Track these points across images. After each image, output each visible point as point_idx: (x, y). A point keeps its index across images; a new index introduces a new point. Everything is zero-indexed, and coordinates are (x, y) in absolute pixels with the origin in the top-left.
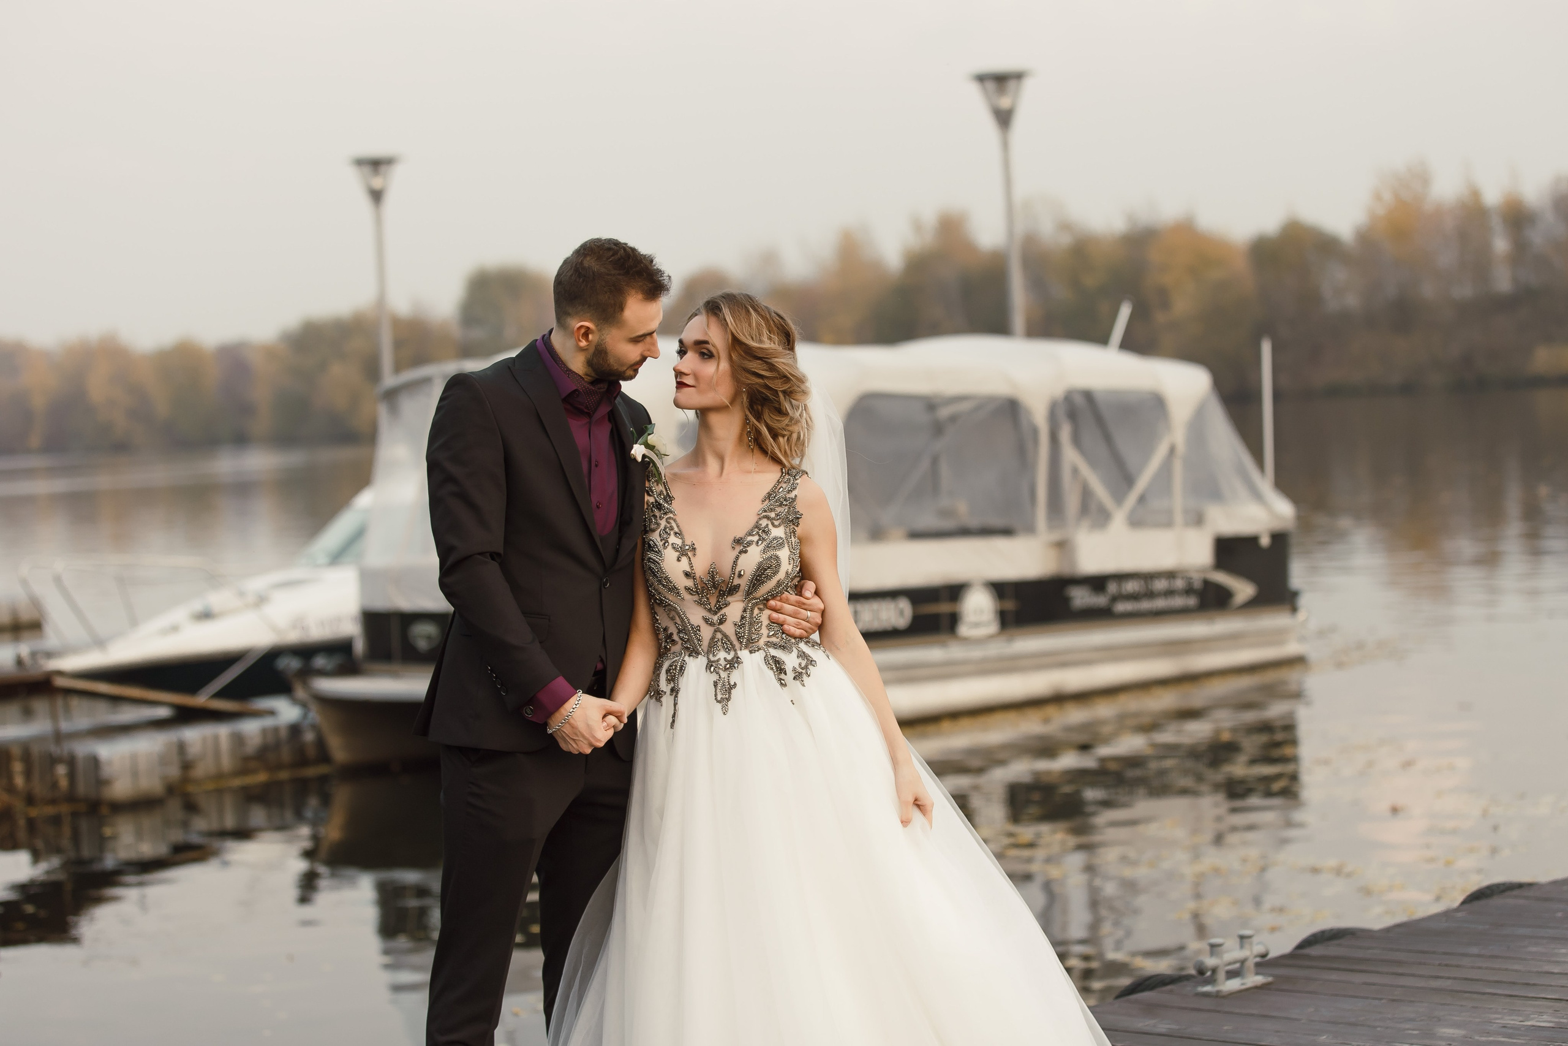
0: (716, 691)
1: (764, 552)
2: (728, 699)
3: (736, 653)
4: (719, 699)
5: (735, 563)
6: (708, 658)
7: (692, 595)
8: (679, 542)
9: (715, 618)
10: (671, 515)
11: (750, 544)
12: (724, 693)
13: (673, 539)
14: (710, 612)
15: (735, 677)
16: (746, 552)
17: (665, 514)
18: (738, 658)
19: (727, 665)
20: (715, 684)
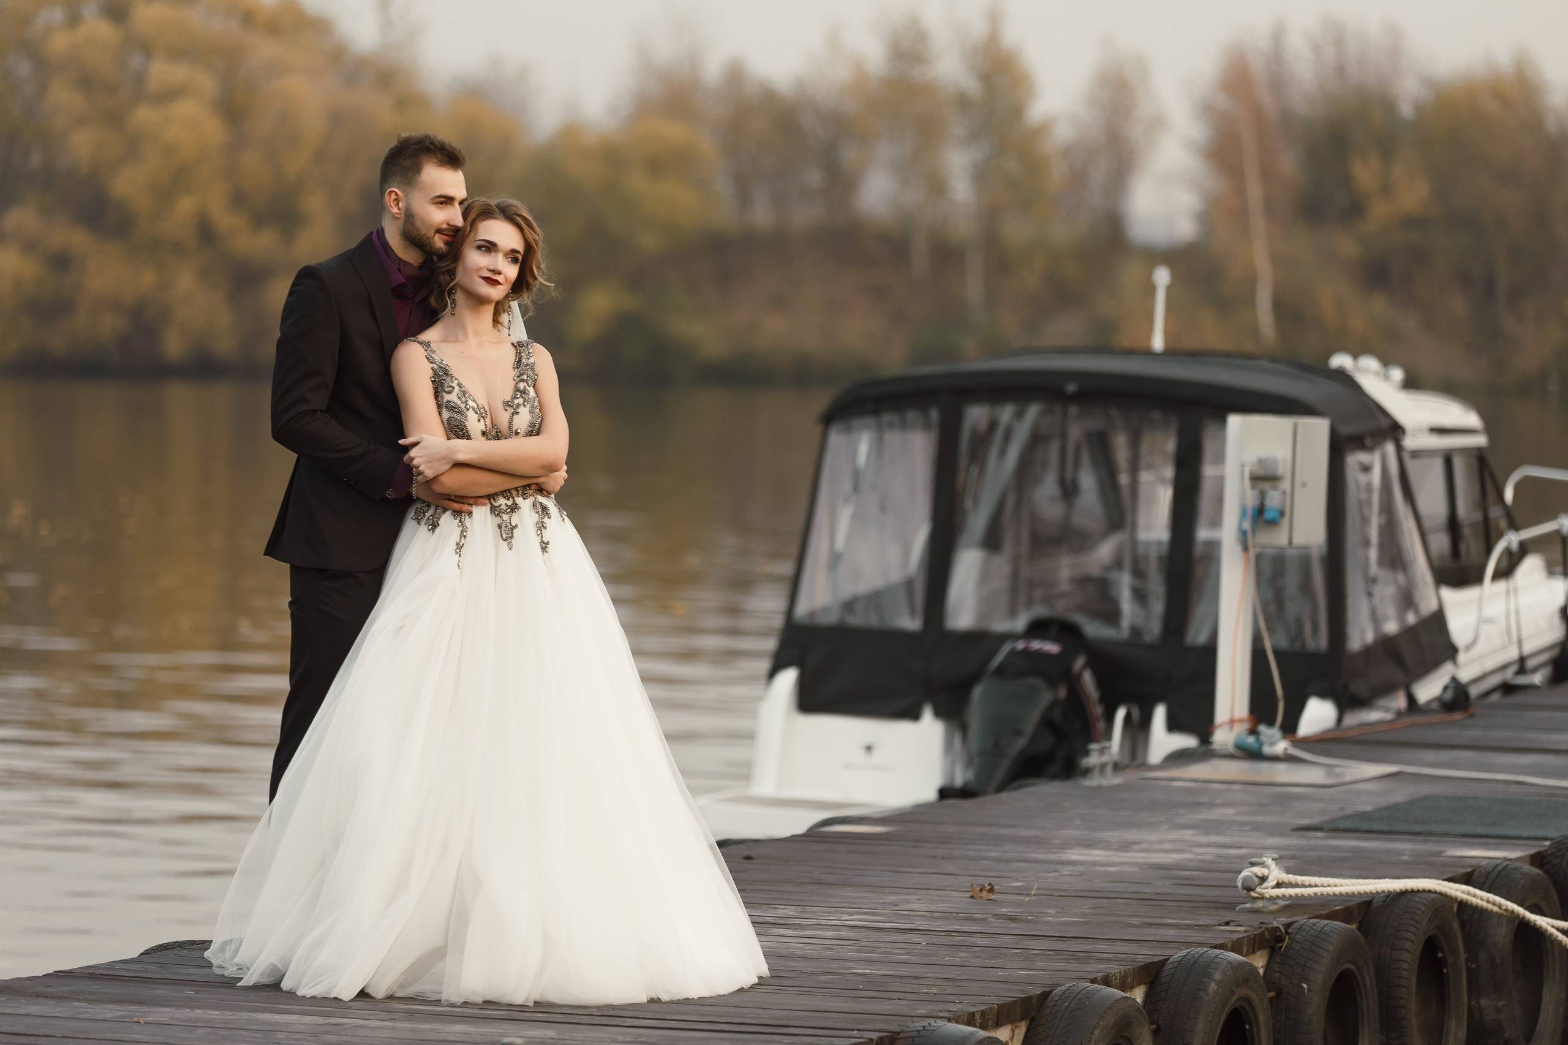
0: (501, 532)
1: (531, 412)
2: (512, 537)
3: (514, 501)
4: (504, 537)
5: (511, 423)
6: (491, 504)
11: (518, 405)
12: (507, 533)
15: (515, 519)
16: (517, 413)
18: (517, 504)
19: (508, 509)
20: (500, 526)
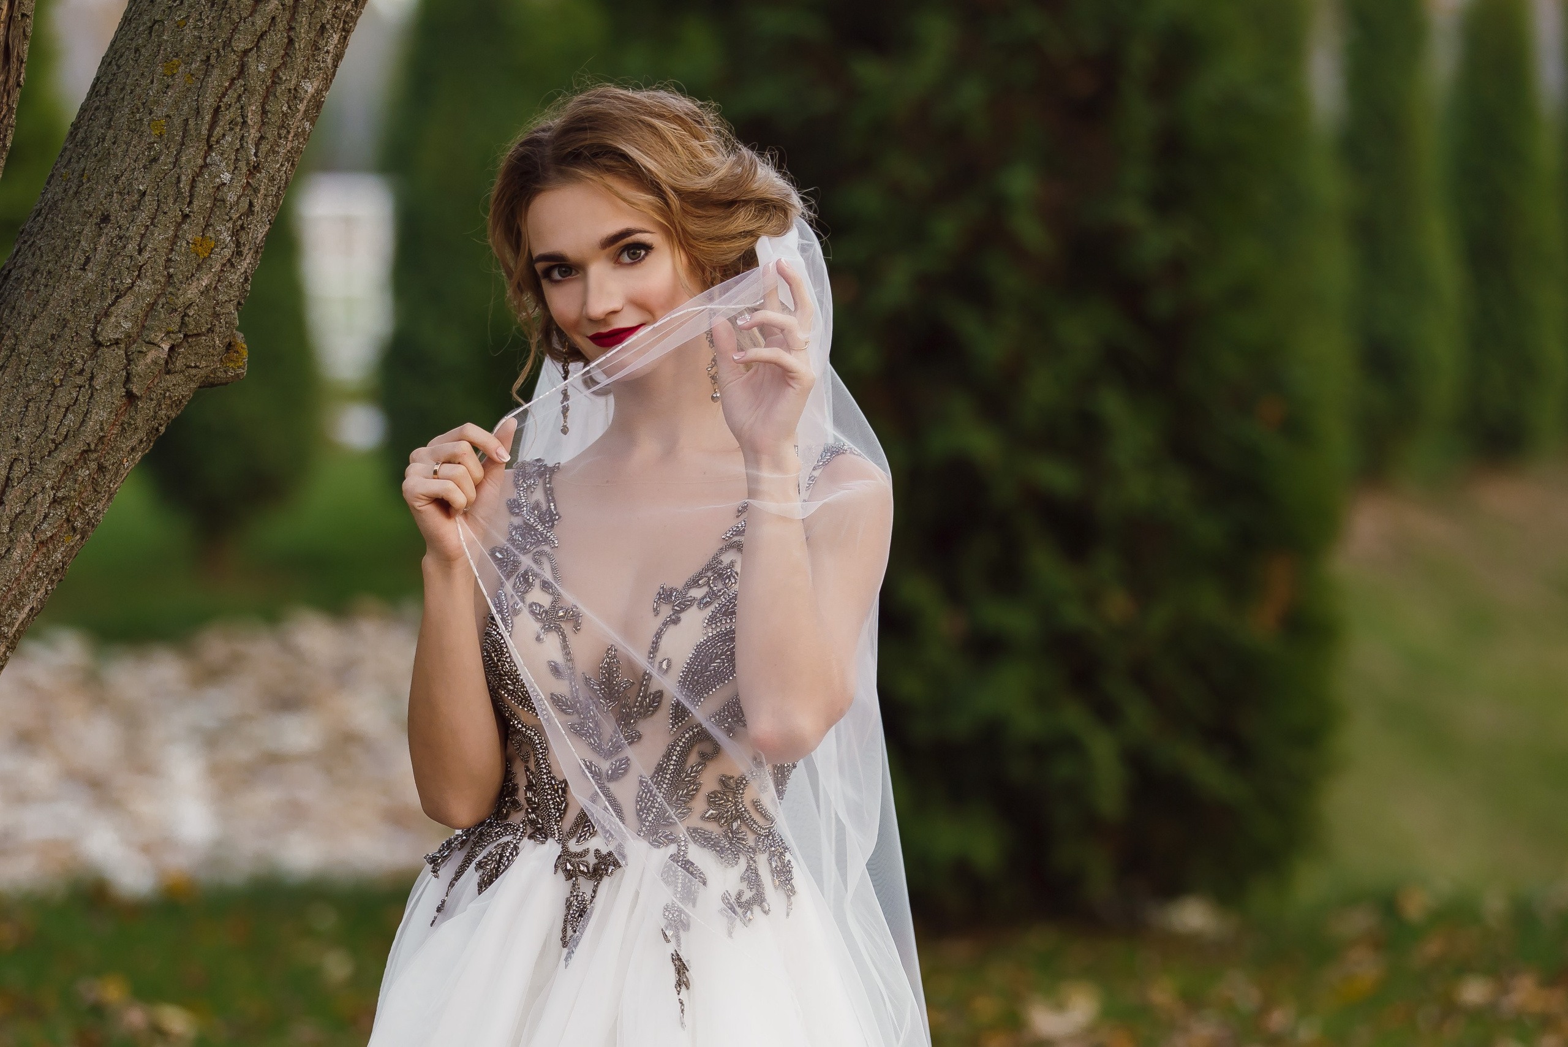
1: (712, 620)
5: (655, 645)
6: (565, 848)
7: (566, 713)
8: (545, 600)
9: (605, 766)
10: (547, 548)
11: (689, 603)
13: (538, 596)
14: (598, 753)
16: (678, 622)
17: (538, 543)
19: (598, 865)
